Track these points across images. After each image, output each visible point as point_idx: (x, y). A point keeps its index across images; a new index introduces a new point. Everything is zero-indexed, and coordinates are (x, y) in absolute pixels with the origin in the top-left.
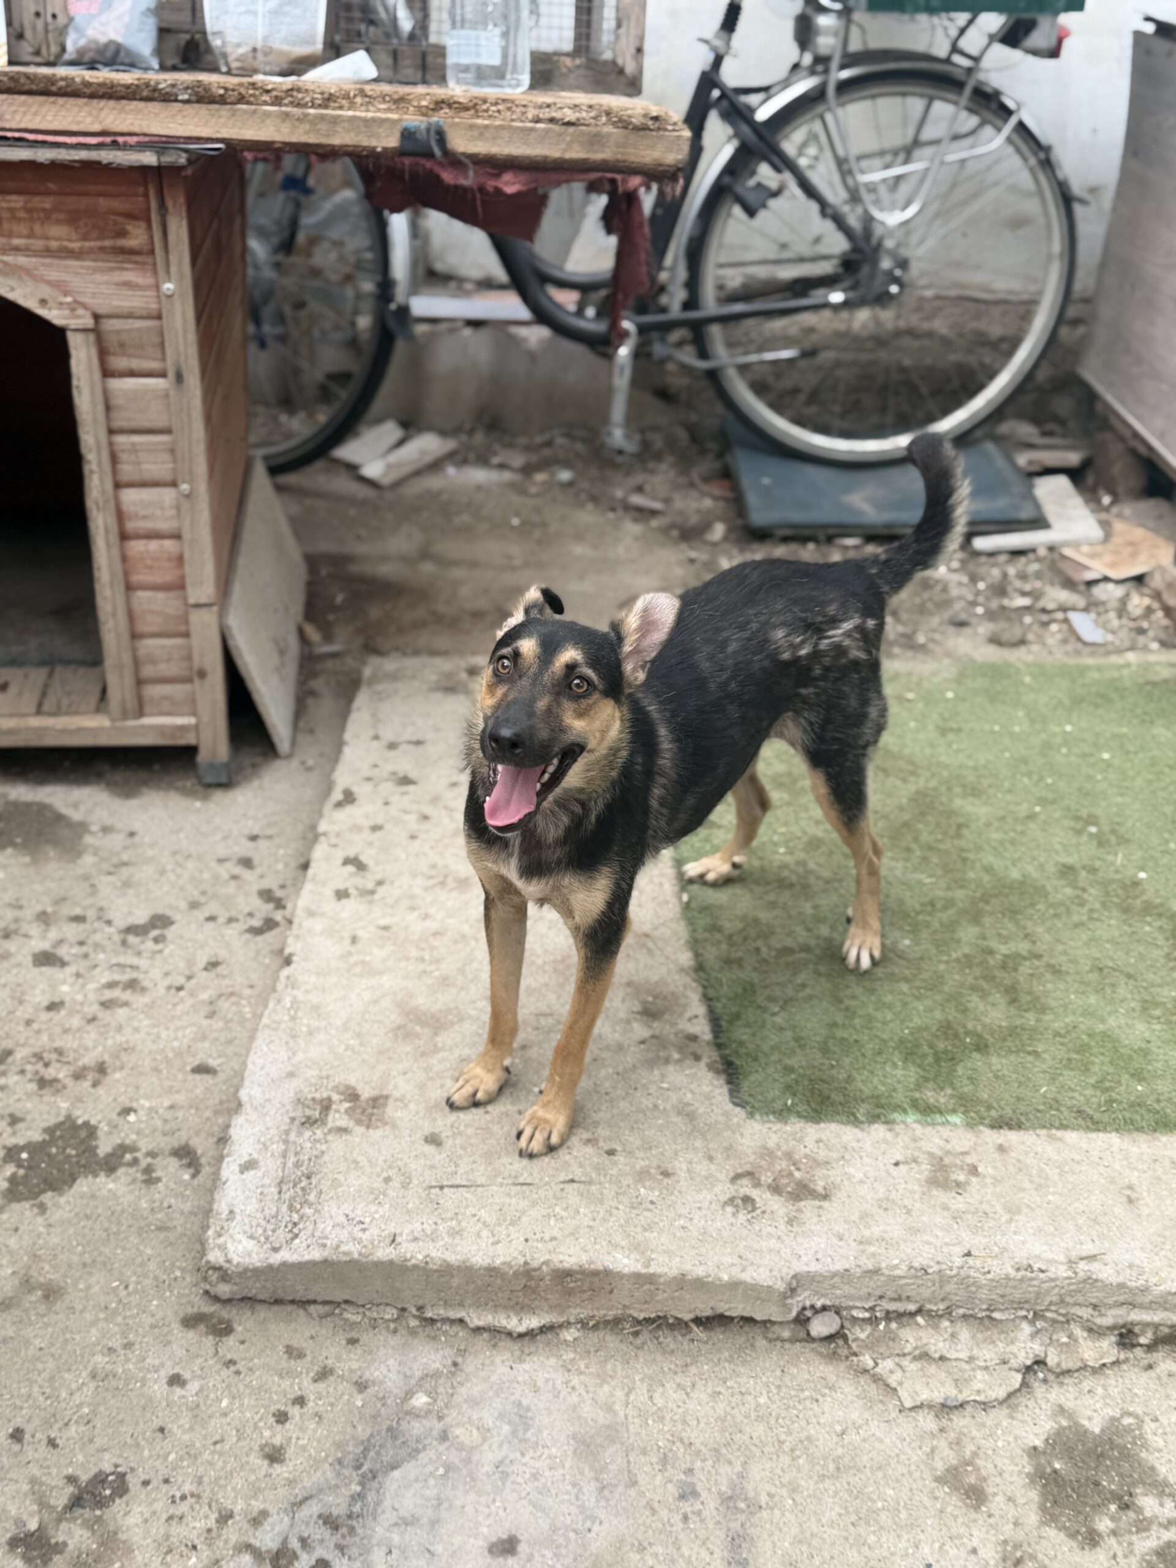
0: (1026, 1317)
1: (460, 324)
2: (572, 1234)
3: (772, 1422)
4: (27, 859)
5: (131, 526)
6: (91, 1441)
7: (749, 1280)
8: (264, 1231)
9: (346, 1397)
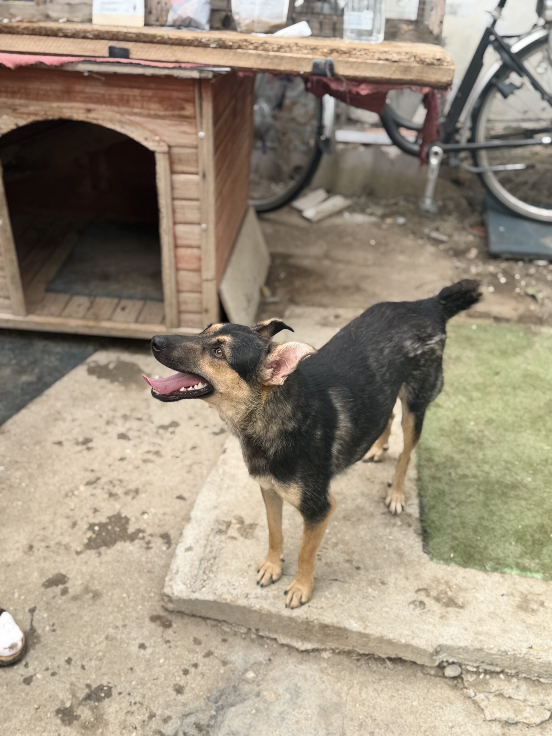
1: (358, 145)
2: (332, 607)
3: (418, 716)
4: (123, 388)
5: (180, 242)
6: (100, 669)
7: (415, 644)
8: (190, 582)
9: (217, 667)
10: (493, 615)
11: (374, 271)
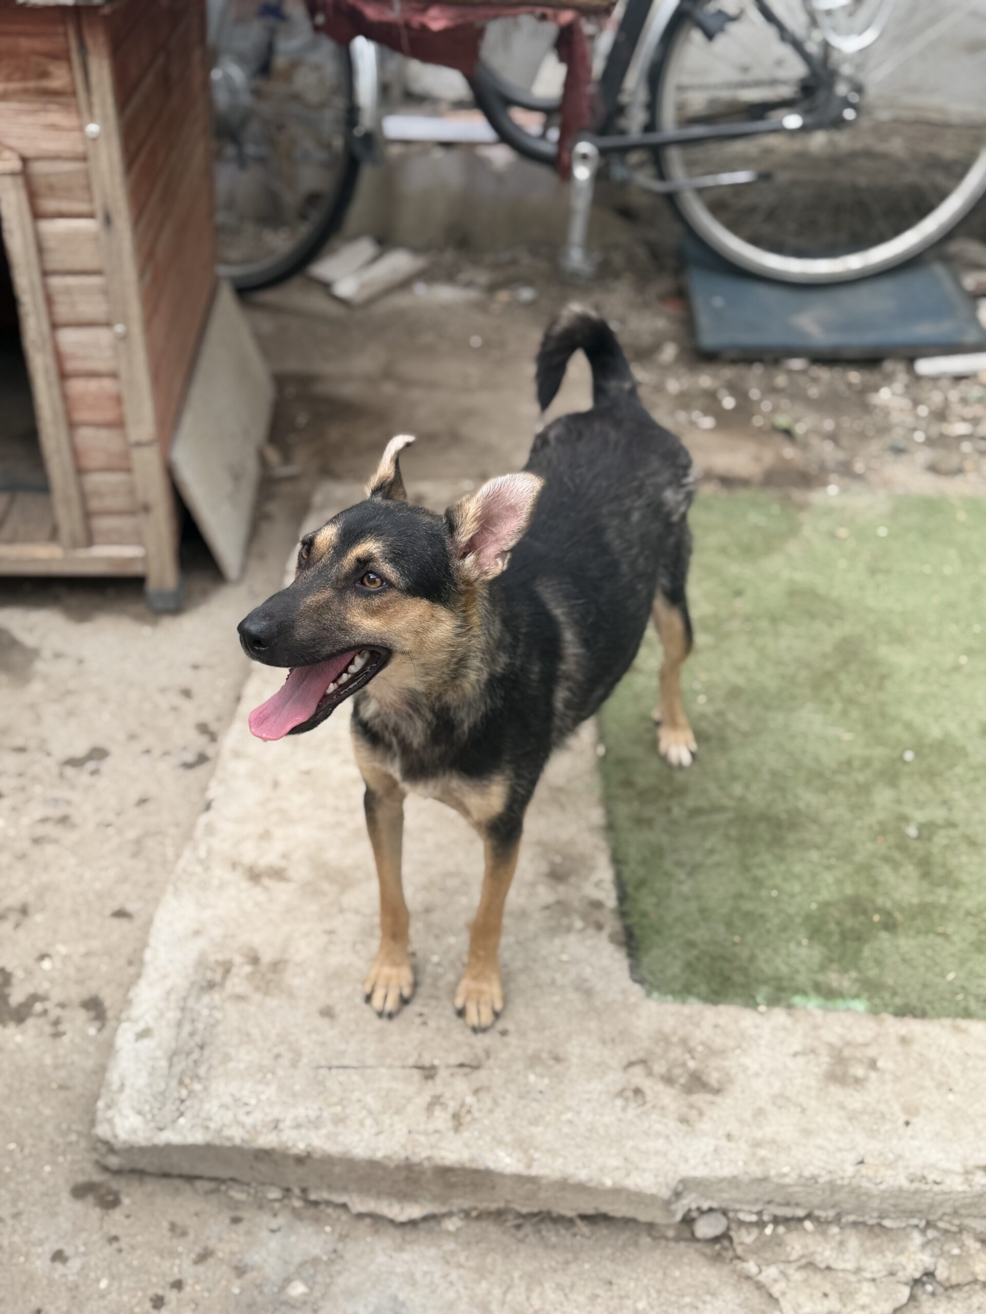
0: (917, 1226)
1: (433, 146)
5: (70, 366)
7: (632, 1186)
8: (152, 1108)
9: (224, 1283)
10: (781, 1100)
11: (481, 399)
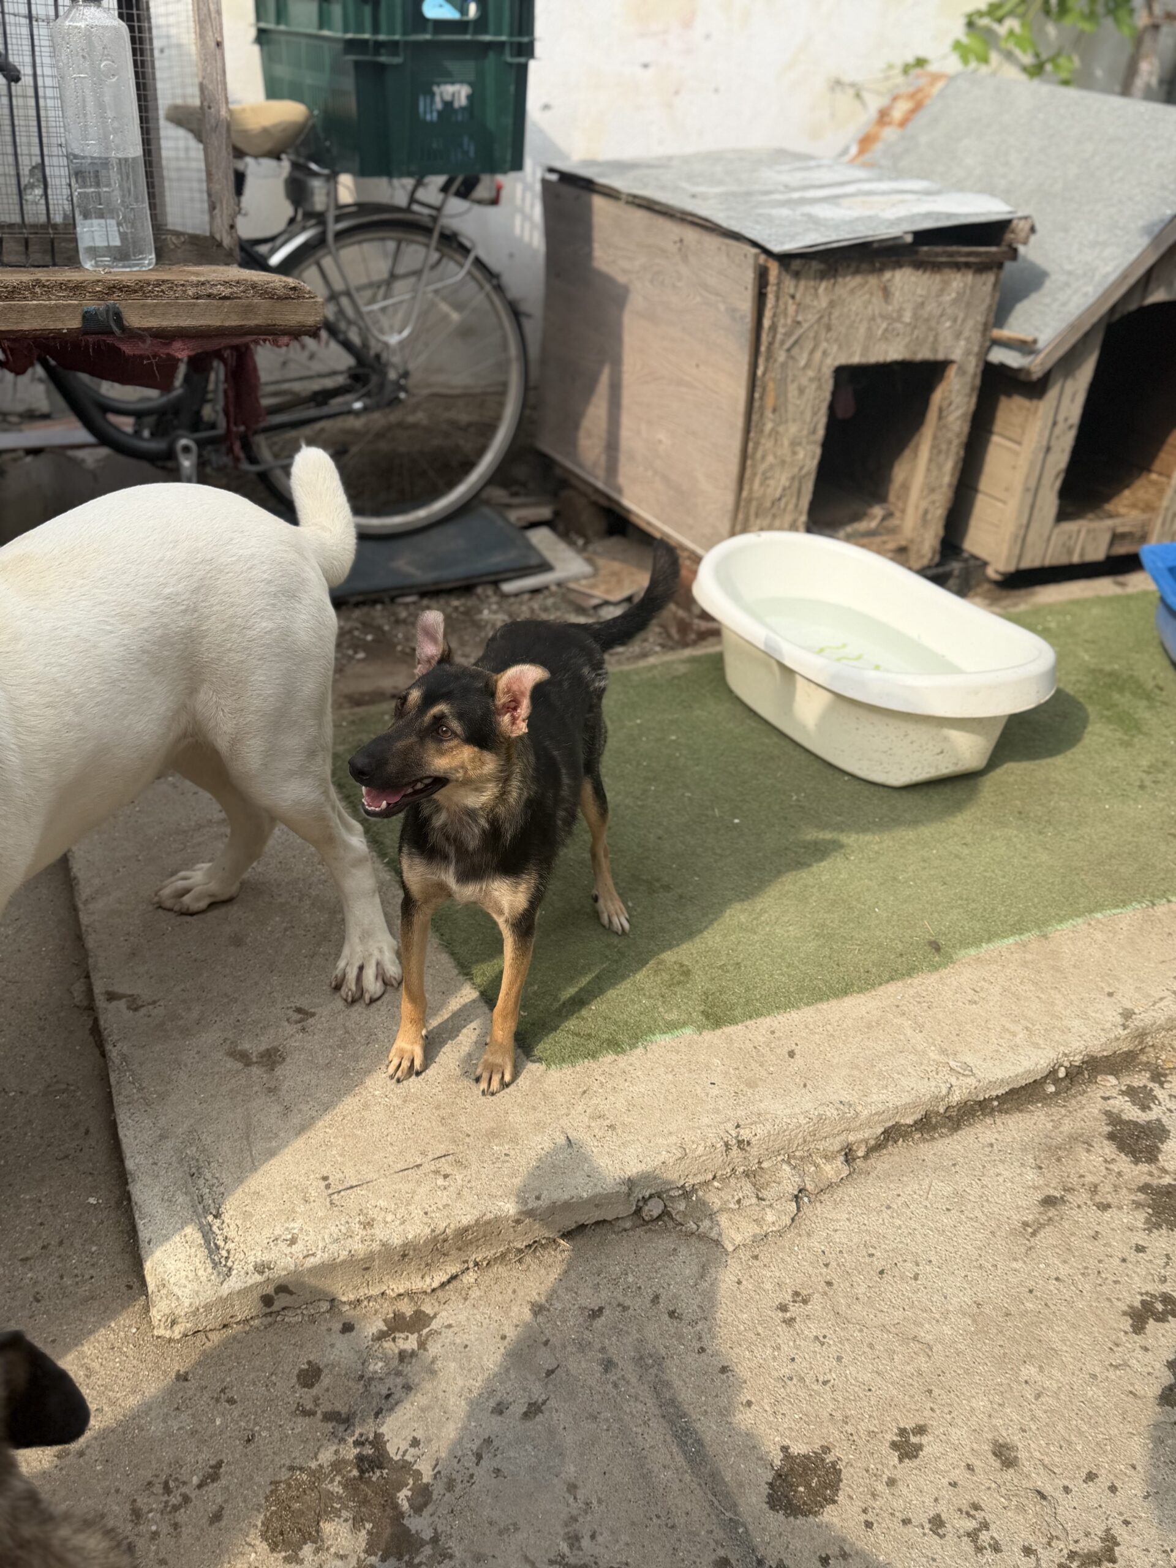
0: (784, 1160)
1: (21, 453)
2: (459, 1198)
7: (600, 1192)
